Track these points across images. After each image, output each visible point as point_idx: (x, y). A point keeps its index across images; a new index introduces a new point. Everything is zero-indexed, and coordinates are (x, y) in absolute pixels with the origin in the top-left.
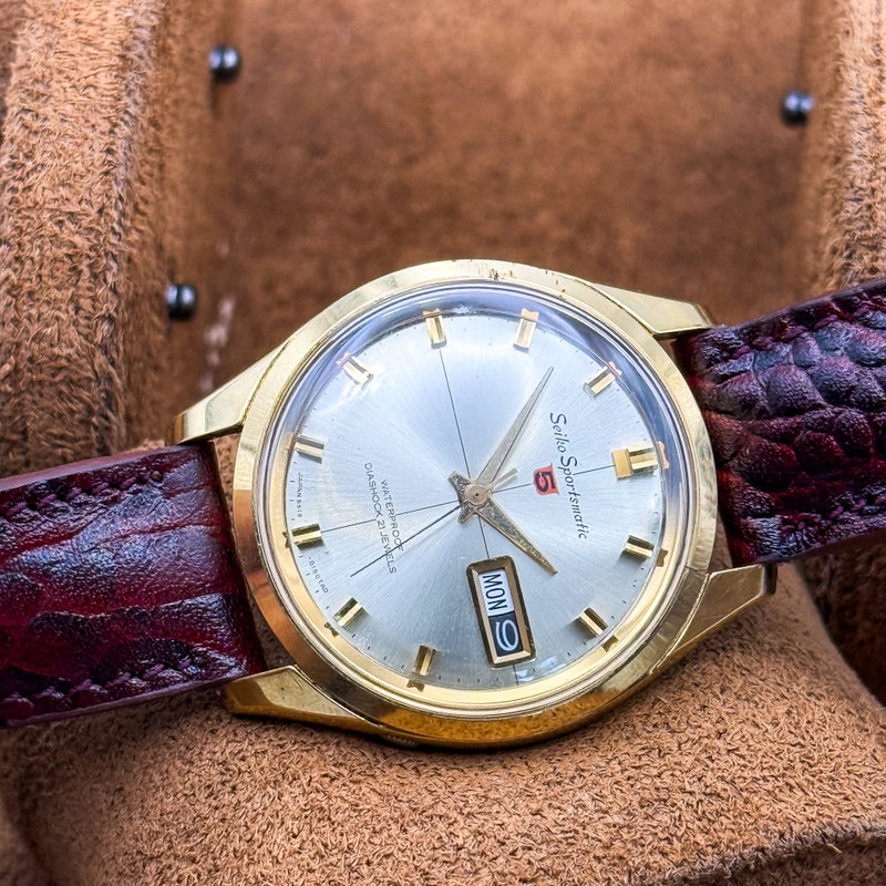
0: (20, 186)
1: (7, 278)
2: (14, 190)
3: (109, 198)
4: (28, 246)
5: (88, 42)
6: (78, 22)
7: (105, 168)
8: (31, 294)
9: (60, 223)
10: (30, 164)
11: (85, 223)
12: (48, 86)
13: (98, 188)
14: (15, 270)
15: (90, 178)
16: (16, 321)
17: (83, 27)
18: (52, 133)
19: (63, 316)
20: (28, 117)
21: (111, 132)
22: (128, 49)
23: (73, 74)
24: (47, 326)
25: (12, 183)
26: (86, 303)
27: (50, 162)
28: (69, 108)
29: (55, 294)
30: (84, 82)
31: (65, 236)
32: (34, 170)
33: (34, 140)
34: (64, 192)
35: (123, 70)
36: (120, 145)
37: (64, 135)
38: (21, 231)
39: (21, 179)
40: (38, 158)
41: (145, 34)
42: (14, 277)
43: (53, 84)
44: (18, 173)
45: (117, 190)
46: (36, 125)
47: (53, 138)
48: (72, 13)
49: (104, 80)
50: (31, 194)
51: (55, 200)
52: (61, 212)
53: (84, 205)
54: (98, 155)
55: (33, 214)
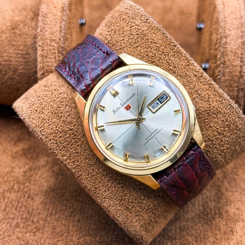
0: (43, 35)
1: (41, 54)
2: (41, 36)
3: (61, 36)
4: (45, 47)
5: (55, 7)
6: (53, 4)
7: (60, 31)
8: (46, 57)
9: (51, 42)
10: (44, 31)
11: (56, 41)
12: (48, 16)
13: (59, 34)
14: (43, 52)
15: (57, 33)
16: (43, 63)
17: (54, 5)
18: (48, 24)
19: (53, 61)
20: (44, 21)
21: (61, 24)
22: (63, 8)
23: (52, 13)
24: (50, 63)
25: (41, 35)
26: (57, 58)
27: (49, 30)
28: (52, 20)
29: (51, 56)
30: (55, 15)
32: (45, 32)
33: (45, 26)
34: (52, 36)
35: (62, 12)
36: (63, 26)
37: (51, 24)
38: (43, 44)
39: (43, 34)
40: (46, 29)
41: (67, 5)
42: (42, 53)
43: (49, 15)
44: (42, 32)
45: (63, 35)
46: (45, 23)
47: (49, 25)
48: (52, 2)
49: (59, 14)
50: (45, 37)
51: (50, 37)
52: (52, 40)
53: (56, 38)
54: (58, 28)
55: (46, 40)
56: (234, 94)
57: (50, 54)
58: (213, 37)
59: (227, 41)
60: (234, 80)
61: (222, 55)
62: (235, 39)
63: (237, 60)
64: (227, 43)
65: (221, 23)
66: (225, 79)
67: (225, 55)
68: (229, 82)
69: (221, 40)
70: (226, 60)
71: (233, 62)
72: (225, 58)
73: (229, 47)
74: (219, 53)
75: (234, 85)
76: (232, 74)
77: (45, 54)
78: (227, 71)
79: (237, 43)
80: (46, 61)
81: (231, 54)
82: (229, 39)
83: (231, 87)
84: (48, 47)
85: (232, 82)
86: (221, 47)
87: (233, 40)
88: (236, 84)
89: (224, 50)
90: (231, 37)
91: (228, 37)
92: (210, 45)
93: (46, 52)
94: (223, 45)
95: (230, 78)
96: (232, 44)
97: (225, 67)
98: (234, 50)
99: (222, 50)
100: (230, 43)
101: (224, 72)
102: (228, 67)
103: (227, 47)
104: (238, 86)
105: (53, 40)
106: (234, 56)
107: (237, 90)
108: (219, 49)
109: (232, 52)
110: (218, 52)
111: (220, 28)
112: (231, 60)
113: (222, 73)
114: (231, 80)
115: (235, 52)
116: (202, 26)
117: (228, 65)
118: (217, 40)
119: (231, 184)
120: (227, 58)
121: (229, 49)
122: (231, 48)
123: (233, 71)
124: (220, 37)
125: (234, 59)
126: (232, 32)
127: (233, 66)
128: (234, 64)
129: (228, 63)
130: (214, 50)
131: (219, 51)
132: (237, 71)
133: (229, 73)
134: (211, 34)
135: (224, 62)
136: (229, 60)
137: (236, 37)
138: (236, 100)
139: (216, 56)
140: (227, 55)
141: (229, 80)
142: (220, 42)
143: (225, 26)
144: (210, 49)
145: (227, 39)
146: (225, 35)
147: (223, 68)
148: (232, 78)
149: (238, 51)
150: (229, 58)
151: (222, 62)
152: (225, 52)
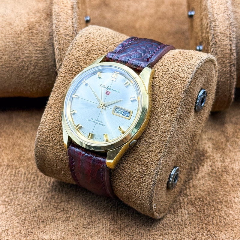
0: (58, 31)
1: (58, 47)
2: (57, 32)
3: (74, 30)
4: (61, 41)
5: (65, 6)
6: (63, 3)
7: (72, 26)
8: (63, 49)
9: (66, 36)
10: (59, 27)
11: (70, 35)
12: (60, 14)
13: (72, 29)
14: (59, 46)
15: (70, 28)
16: (61, 55)
17: (64, 4)
18: (62, 21)
20: (57, 19)
21: (72, 20)
22: (73, 6)
23: (64, 11)
25: (56, 31)
27: (62, 26)
28: (64, 17)
30: (66, 12)
31: (67, 38)
32: (60, 28)
33: (59, 23)
34: (66, 31)
35: (72, 9)
36: (74, 21)
37: (64, 21)
38: (59, 38)
39: (58, 30)
40: (60, 26)
41: (75, 4)
42: (59, 47)
43: (61, 14)
44: (57, 29)
46: (59, 20)
47: (62, 22)
48: (62, 3)
49: (70, 11)
50: (60, 32)
51: (64, 32)
52: (66, 34)
53: (70, 32)
54: (71, 24)
55: (61, 35)
56: (227, 69)
57: (66, 47)
58: (204, 22)
59: (216, 24)
60: (226, 57)
61: (213, 37)
62: (223, 22)
63: (227, 39)
64: (216, 26)
65: (209, 9)
66: (218, 57)
67: (216, 37)
68: (222, 59)
69: (211, 24)
70: (217, 41)
71: (223, 42)
72: (216, 39)
73: (218, 29)
74: (211, 35)
75: (226, 62)
76: (223, 52)
77: (61, 47)
78: (219, 50)
79: (225, 25)
80: (63, 53)
81: (221, 35)
82: (217, 22)
83: (223, 63)
84: (63, 41)
85: (224, 60)
86: (212, 30)
87: (221, 23)
88: (228, 61)
89: (214, 32)
90: (219, 20)
91: (217, 21)
92: (202, 29)
93: (62, 45)
94: (213, 28)
95: (222, 56)
96: (221, 26)
97: (216, 47)
98: (223, 31)
99: (213, 33)
100: (219, 26)
101: (216, 51)
102: (220, 46)
103: (217, 29)
104: (230, 62)
105: (68, 34)
106: (224, 36)
107: (229, 66)
108: (210, 31)
109: (221, 33)
110: (209, 35)
111: (209, 13)
112: (221, 40)
113: (215, 52)
114: (224, 58)
115: (224, 33)
116: (193, 13)
117: (219, 45)
118: (207, 24)
119: (234, 146)
120: (218, 39)
121: (219, 31)
122: (221, 30)
123: (224, 49)
124: (210, 22)
125: (224, 39)
126: (220, 15)
127: (224, 45)
128: (224, 43)
129: (219, 43)
130: (206, 33)
131: (210, 33)
132: (228, 49)
133: (220, 52)
134: (202, 20)
135: (215, 43)
136: (219, 41)
137: (223, 20)
138: (230, 74)
139: (208, 38)
140: (217, 36)
141: (222, 58)
142: (210, 26)
143: (213, 11)
144: (202, 33)
145: (216, 22)
146: (214, 19)
147: (215, 47)
148: (223, 55)
149: (227, 32)
150: (219, 38)
151: (213, 43)
152: (215, 33)
